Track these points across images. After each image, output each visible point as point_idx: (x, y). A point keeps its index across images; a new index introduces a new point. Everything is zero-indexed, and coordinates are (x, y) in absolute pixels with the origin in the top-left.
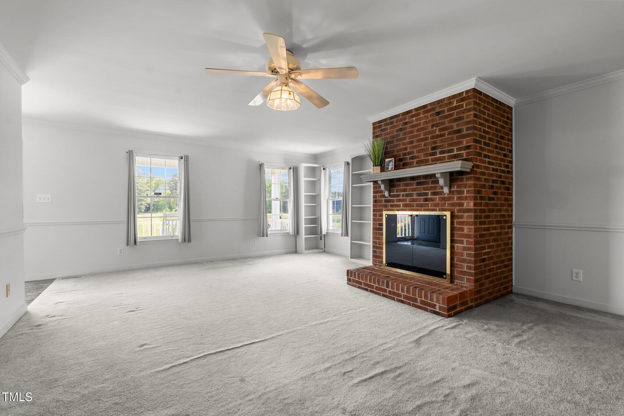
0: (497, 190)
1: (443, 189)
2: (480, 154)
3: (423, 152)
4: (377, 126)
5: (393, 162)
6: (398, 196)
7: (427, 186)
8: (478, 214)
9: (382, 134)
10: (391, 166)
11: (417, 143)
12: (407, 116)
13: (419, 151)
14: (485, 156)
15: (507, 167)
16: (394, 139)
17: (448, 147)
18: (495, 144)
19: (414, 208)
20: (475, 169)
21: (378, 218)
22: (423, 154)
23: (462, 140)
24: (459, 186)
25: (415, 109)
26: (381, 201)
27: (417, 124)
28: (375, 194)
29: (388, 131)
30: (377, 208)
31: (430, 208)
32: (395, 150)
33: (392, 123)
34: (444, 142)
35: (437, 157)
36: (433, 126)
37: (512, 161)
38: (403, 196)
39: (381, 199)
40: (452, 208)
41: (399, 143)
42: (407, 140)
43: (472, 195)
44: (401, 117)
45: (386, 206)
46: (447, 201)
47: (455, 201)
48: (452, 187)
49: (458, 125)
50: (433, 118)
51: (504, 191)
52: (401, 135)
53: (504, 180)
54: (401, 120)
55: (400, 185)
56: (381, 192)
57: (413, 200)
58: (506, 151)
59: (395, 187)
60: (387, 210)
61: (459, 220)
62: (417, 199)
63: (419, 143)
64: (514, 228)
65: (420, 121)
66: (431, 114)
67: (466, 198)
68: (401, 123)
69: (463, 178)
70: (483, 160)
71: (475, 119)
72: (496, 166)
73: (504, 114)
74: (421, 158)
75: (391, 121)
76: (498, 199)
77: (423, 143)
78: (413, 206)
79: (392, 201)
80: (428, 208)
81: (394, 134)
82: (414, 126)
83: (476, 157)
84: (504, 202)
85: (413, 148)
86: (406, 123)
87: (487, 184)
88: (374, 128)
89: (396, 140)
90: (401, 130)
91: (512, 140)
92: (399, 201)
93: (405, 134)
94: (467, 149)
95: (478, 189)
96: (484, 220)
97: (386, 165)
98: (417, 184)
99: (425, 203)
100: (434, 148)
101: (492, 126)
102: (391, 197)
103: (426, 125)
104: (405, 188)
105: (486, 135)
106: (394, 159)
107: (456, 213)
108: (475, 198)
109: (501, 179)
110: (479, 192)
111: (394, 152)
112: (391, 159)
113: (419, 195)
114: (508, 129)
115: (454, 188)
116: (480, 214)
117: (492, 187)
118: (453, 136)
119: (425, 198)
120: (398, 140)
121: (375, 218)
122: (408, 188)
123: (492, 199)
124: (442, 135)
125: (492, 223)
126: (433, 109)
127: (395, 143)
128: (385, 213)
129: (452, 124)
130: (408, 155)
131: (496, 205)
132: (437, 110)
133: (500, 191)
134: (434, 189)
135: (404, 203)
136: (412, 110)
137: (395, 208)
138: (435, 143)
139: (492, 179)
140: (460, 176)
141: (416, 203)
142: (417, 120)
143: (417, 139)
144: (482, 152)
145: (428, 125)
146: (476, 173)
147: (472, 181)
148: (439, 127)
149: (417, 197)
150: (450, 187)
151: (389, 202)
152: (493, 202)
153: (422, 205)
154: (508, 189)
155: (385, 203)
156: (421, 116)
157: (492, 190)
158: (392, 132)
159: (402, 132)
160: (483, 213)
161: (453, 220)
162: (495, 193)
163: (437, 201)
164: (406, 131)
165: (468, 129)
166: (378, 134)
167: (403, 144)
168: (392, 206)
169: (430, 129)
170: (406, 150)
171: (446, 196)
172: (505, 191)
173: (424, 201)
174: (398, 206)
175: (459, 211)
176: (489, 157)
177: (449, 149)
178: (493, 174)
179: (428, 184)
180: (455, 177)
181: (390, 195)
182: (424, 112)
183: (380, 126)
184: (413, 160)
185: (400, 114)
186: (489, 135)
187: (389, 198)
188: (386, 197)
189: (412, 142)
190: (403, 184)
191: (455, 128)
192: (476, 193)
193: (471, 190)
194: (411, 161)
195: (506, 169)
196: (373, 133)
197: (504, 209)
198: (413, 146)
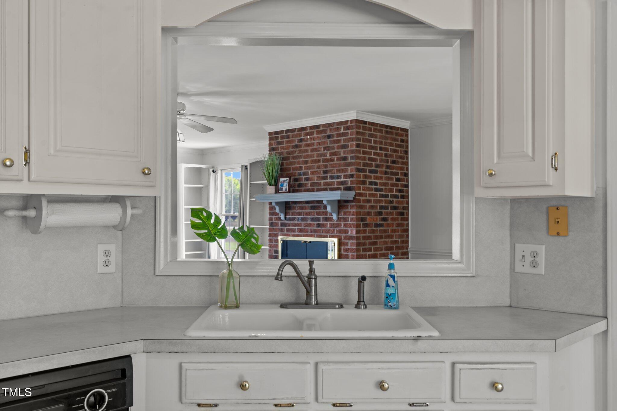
0: (386, 216)
1: (332, 215)
2: (364, 183)
3: (316, 175)
4: (273, 136)
5: (287, 182)
6: (293, 219)
7: (320, 211)
8: (362, 241)
9: (278, 147)
10: (285, 187)
11: (311, 164)
12: (303, 132)
13: (313, 173)
14: (371, 183)
15: (401, 191)
16: (290, 155)
17: (337, 173)
18: (384, 169)
19: (308, 234)
20: (357, 198)
21: (274, 243)
22: (316, 176)
23: (347, 168)
24: (345, 213)
25: (309, 127)
26: (276, 225)
27: (311, 143)
28: (271, 216)
29: (284, 145)
30: (273, 232)
31: (322, 234)
32: (291, 168)
33: (288, 137)
34: (334, 167)
35: (328, 182)
36: (325, 149)
37: (408, 185)
38: (298, 220)
39: (277, 222)
40: (340, 235)
41: (294, 160)
42: (302, 159)
43: (355, 223)
44: (296, 133)
45: (282, 230)
46: (335, 227)
47: (342, 228)
48: (340, 214)
49: (344, 152)
50: (325, 140)
51: (396, 216)
52: (297, 153)
53: (397, 205)
54: (297, 136)
55: (295, 207)
56: (277, 214)
57: (307, 225)
58: (400, 175)
59: (291, 210)
60: (283, 235)
61: (345, 247)
62: (311, 224)
63: (313, 165)
64: (410, 254)
65: (314, 140)
66: (323, 136)
67: (350, 226)
68: (297, 139)
69: (348, 205)
70: (369, 188)
71: (357, 149)
72: (385, 192)
73: (397, 137)
74: (315, 180)
75: (287, 134)
76: (388, 225)
77: (316, 165)
78: (308, 232)
79: (288, 225)
80: (321, 234)
81: (290, 150)
82: (308, 145)
83: (358, 185)
84: (397, 228)
85: (307, 169)
86: (301, 140)
87: (373, 211)
88: (270, 139)
89: (292, 157)
90: (296, 146)
91: (408, 163)
92: (295, 225)
93: (300, 152)
94: (351, 178)
95: (361, 216)
96: (369, 247)
97: (280, 186)
98: (311, 208)
99: (318, 229)
100: (325, 172)
101: (380, 152)
102: (287, 221)
103: (318, 147)
104: (300, 211)
105: (371, 162)
106: (288, 179)
107: (343, 240)
108: (358, 226)
109: (392, 205)
110: (362, 220)
111: (290, 170)
112: (285, 179)
113: (313, 220)
114: (403, 152)
115: (341, 215)
116: (364, 241)
117: (380, 213)
118: (341, 162)
119: (318, 224)
120: (294, 158)
121: (271, 243)
122: (303, 211)
123: (381, 225)
124: (332, 160)
125: (380, 249)
126: (325, 131)
127: (291, 160)
128: (280, 238)
129: (340, 150)
130: (303, 175)
131: (385, 231)
132: (328, 134)
133: (390, 217)
134: (325, 215)
135: (299, 228)
136: (306, 127)
137: (291, 233)
138: (326, 166)
139: (380, 206)
140: (346, 203)
141: (310, 228)
142: (311, 139)
143: (311, 160)
144: (366, 180)
145: (321, 147)
146: (359, 201)
147: (355, 209)
148: (330, 151)
149: (311, 222)
150: (338, 214)
151: (285, 226)
152: (382, 228)
153: (315, 231)
154: (402, 214)
155: (281, 227)
156: (315, 136)
157: (380, 216)
158: (288, 148)
159: (298, 149)
160: (367, 240)
161: (341, 247)
162: (384, 219)
163: (328, 228)
164: (301, 149)
165: (352, 158)
166: (275, 146)
167: (299, 163)
168: (288, 230)
169: (322, 152)
170: (301, 170)
171: (335, 222)
172: (398, 217)
173: (317, 227)
174: (294, 231)
175: (346, 238)
176: (376, 184)
177: (338, 175)
178: (382, 201)
179: (321, 209)
180: (342, 204)
181: (286, 218)
182: (318, 133)
183: (277, 138)
184: (308, 182)
185: (296, 129)
186: (375, 162)
187: (286, 222)
188: (282, 221)
189: (306, 162)
190: (298, 206)
191: (342, 155)
192: (359, 221)
193: (354, 218)
194: (306, 182)
195: (399, 194)
196: (269, 145)
197: (396, 235)
198: (307, 166)
